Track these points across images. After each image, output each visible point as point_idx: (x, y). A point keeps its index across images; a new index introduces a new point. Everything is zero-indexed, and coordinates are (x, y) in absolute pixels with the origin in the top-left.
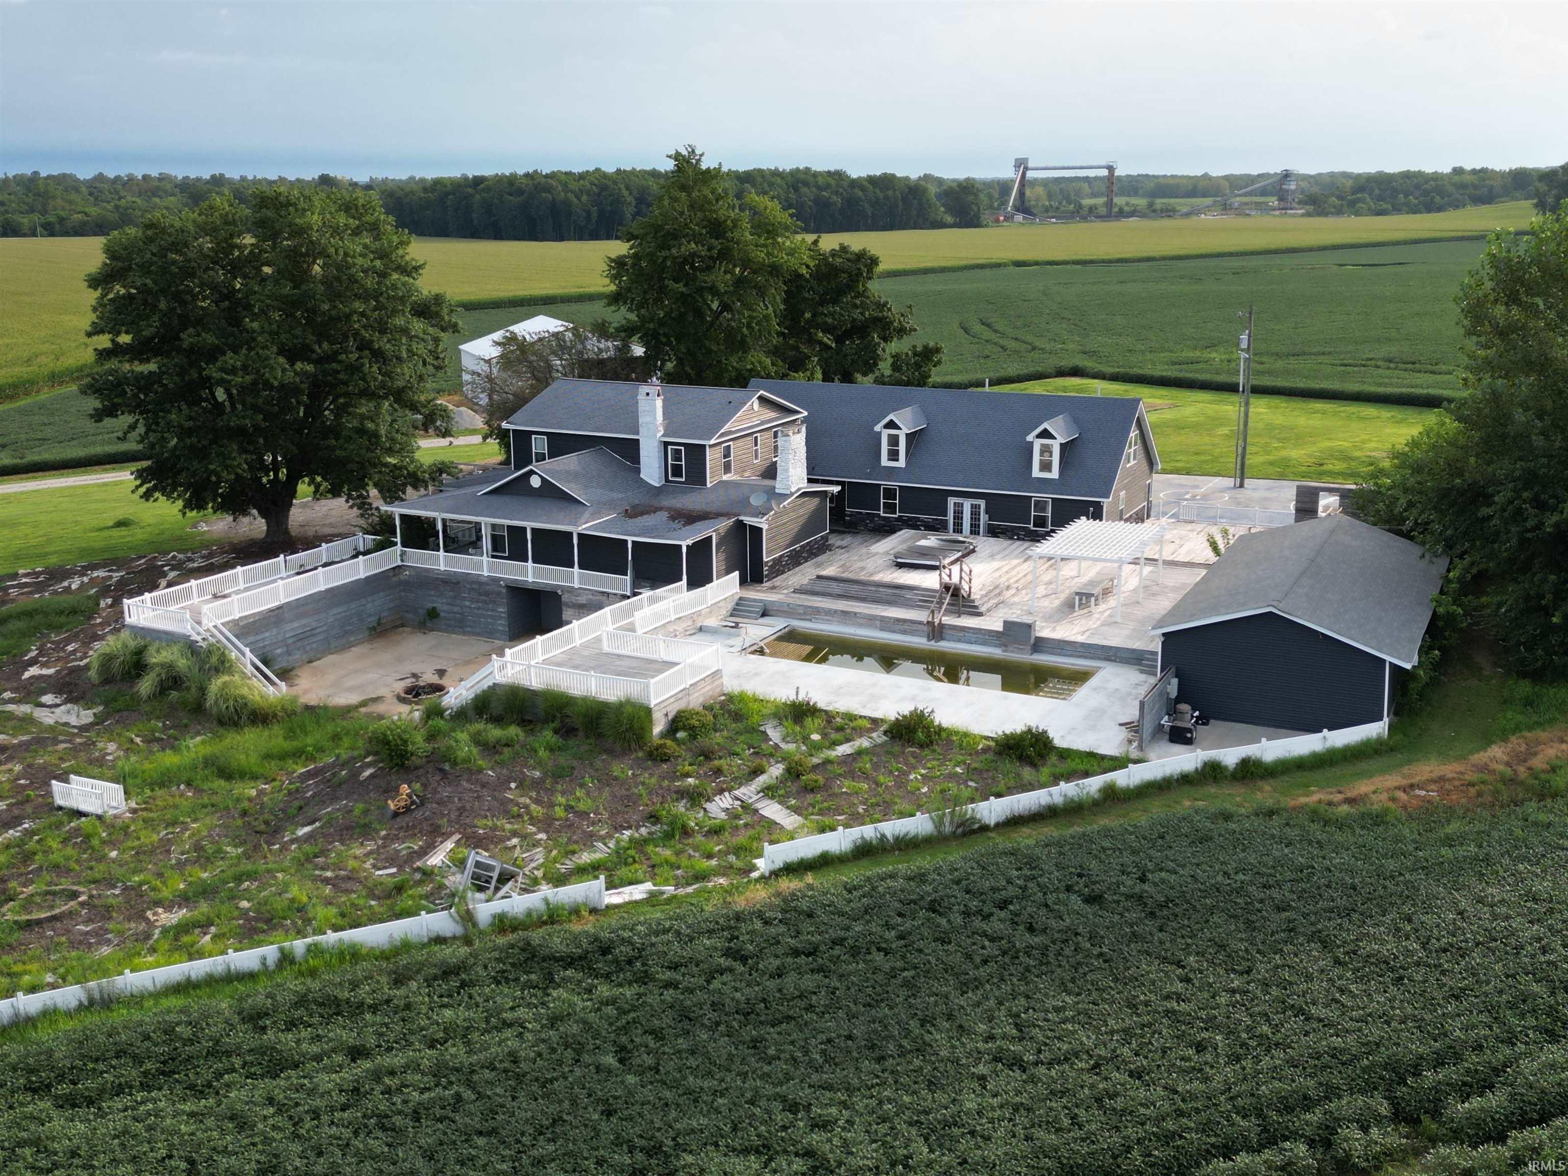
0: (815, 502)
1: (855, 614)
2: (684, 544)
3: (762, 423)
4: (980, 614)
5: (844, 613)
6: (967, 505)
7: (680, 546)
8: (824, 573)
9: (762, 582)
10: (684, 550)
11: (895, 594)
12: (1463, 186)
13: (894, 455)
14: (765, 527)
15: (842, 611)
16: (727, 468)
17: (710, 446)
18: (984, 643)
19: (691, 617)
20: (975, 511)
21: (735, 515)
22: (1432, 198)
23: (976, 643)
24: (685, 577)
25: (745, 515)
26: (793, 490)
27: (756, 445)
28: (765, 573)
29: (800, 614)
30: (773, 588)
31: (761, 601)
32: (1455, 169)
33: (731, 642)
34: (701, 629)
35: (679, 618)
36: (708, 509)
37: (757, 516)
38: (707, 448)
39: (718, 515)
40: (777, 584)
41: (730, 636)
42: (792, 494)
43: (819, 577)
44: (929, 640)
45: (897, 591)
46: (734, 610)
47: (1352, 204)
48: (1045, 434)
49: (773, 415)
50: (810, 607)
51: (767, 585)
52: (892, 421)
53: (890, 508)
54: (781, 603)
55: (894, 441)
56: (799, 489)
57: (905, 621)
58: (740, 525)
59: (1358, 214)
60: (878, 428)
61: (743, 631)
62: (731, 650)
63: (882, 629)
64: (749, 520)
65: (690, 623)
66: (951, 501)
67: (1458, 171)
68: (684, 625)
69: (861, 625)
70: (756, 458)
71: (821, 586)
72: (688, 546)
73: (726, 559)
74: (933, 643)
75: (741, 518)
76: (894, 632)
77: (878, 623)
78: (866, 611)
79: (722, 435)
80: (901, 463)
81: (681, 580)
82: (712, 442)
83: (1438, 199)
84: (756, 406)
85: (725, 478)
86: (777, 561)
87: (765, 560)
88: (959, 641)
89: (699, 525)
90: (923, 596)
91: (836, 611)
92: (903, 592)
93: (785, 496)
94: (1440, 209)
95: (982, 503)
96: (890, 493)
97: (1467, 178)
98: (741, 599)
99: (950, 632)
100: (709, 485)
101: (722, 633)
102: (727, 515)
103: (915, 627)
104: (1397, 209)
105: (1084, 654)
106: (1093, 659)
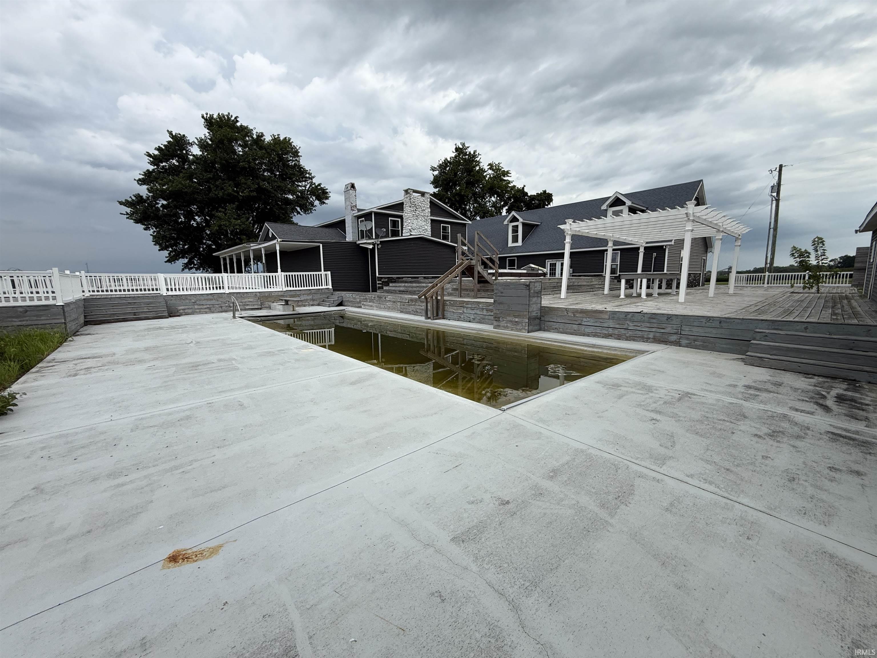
1: (385, 297)
5: (379, 297)
6: (558, 264)
13: (515, 239)
23: (474, 320)
28: (379, 285)
29: (358, 303)
44: (427, 318)
48: (617, 203)
52: (513, 216)
55: (516, 230)
57: (416, 300)
60: (506, 222)
63: (402, 311)
64: (361, 243)
66: (548, 263)
69: (389, 309)
74: (430, 320)
77: (399, 305)
80: (520, 243)
87: (378, 275)
91: (375, 297)
99: (451, 309)
105: (616, 332)
106: (634, 340)
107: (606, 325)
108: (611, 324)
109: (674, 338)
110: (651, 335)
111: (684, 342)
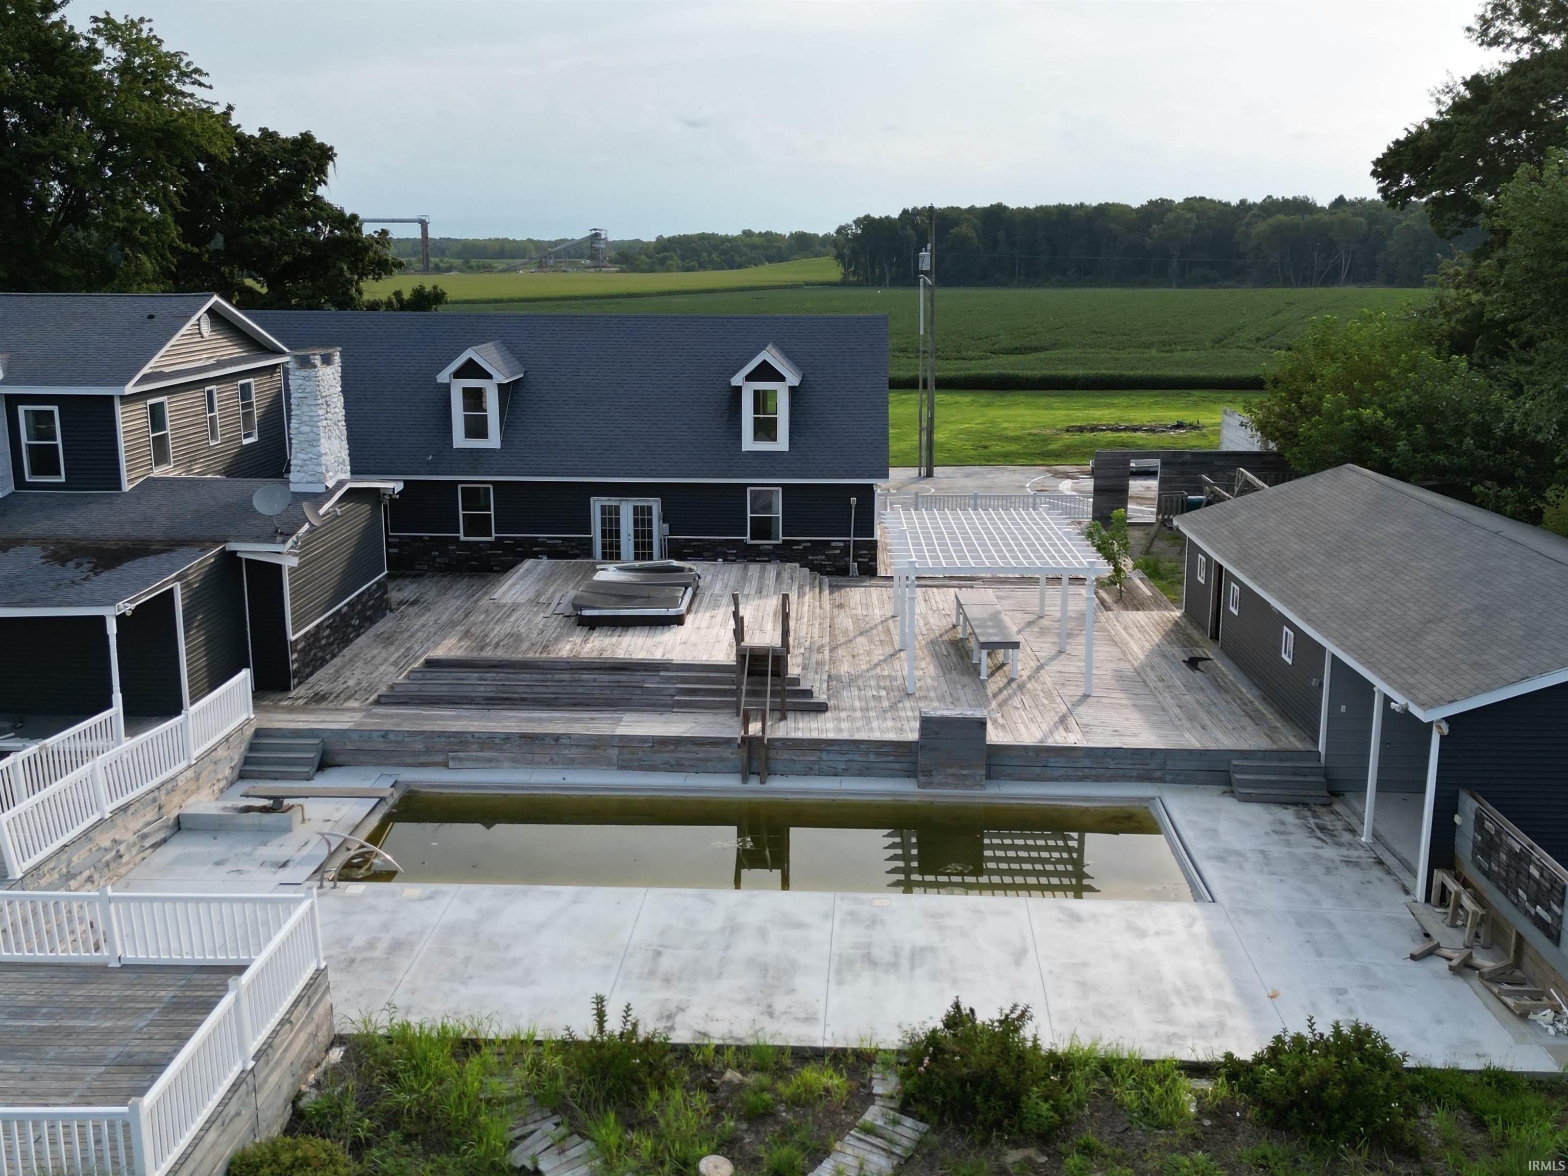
0: (364, 510)
1: (557, 738)
2: (110, 615)
3: (220, 364)
4: (821, 708)
5: (528, 738)
6: (626, 509)
7: (100, 621)
8: (440, 652)
9: (286, 688)
10: (112, 629)
11: (619, 685)
12: (754, 247)
13: (477, 428)
14: (289, 562)
15: (523, 736)
16: (161, 453)
17: (122, 397)
18: (863, 772)
19: (152, 798)
20: (642, 518)
21: (216, 542)
22: (733, 256)
23: (845, 772)
24: (117, 697)
25: (240, 539)
26: (331, 484)
27: (211, 410)
28: (294, 667)
29: (417, 753)
30: (319, 698)
31: (312, 733)
32: (744, 232)
33: (274, 850)
34: (179, 826)
35: (124, 808)
36: (138, 532)
37: (271, 539)
38: (117, 402)
39: (171, 545)
40: (324, 687)
41: (265, 834)
42: (330, 492)
43: (431, 664)
44: (745, 780)
45: (623, 677)
46: (247, 761)
47: (662, 261)
48: (766, 372)
49: (235, 351)
50: (441, 734)
51: (300, 692)
52: (470, 362)
53: (477, 525)
54: (365, 735)
55: (474, 398)
56: (341, 484)
57: (678, 742)
58: (229, 560)
59: (668, 270)
60: (444, 377)
61: (296, 815)
62: (285, 875)
63: (624, 766)
64: (248, 550)
65: (151, 814)
66: (597, 504)
67: (748, 234)
68: (136, 823)
69: (570, 763)
70: (214, 436)
71: (442, 683)
72: (121, 619)
73: (208, 642)
74: (754, 783)
75: (232, 546)
76: (652, 768)
77: (613, 753)
78: (578, 729)
79: (146, 379)
80: (493, 440)
81: (108, 705)
82: (129, 389)
83: (737, 258)
84: (206, 328)
85: (158, 472)
86: (312, 638)
87: (292, 637)
88: (808, 772)
89: (132, 568)
90: (685, 680)
91: (508, 737)
92: (637, 677)
93: (318, 499)
94: (740, 267)
95: (655, 504)
96: (474, 496)
97: (757, 240)
98: (258, 733)
99: (786, 755)
100: (127, 487)
101: (240, 829)
102: (199, 543)
103: (702, 752)
104: (702, 267)
105: (1094, 772)
106: (1116, 781)
107: (1080, 765)
108: (1087, 763)
109: (1158, 774)
110: (1135, 774)
111: (1168, 777)
